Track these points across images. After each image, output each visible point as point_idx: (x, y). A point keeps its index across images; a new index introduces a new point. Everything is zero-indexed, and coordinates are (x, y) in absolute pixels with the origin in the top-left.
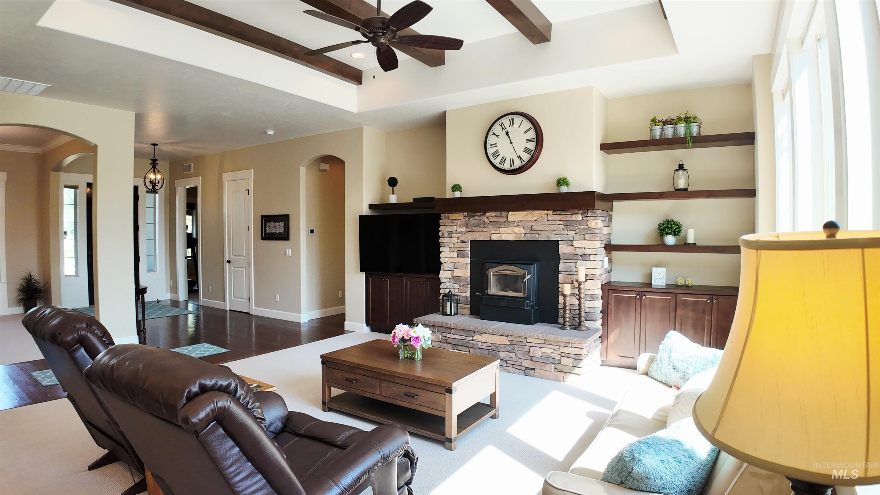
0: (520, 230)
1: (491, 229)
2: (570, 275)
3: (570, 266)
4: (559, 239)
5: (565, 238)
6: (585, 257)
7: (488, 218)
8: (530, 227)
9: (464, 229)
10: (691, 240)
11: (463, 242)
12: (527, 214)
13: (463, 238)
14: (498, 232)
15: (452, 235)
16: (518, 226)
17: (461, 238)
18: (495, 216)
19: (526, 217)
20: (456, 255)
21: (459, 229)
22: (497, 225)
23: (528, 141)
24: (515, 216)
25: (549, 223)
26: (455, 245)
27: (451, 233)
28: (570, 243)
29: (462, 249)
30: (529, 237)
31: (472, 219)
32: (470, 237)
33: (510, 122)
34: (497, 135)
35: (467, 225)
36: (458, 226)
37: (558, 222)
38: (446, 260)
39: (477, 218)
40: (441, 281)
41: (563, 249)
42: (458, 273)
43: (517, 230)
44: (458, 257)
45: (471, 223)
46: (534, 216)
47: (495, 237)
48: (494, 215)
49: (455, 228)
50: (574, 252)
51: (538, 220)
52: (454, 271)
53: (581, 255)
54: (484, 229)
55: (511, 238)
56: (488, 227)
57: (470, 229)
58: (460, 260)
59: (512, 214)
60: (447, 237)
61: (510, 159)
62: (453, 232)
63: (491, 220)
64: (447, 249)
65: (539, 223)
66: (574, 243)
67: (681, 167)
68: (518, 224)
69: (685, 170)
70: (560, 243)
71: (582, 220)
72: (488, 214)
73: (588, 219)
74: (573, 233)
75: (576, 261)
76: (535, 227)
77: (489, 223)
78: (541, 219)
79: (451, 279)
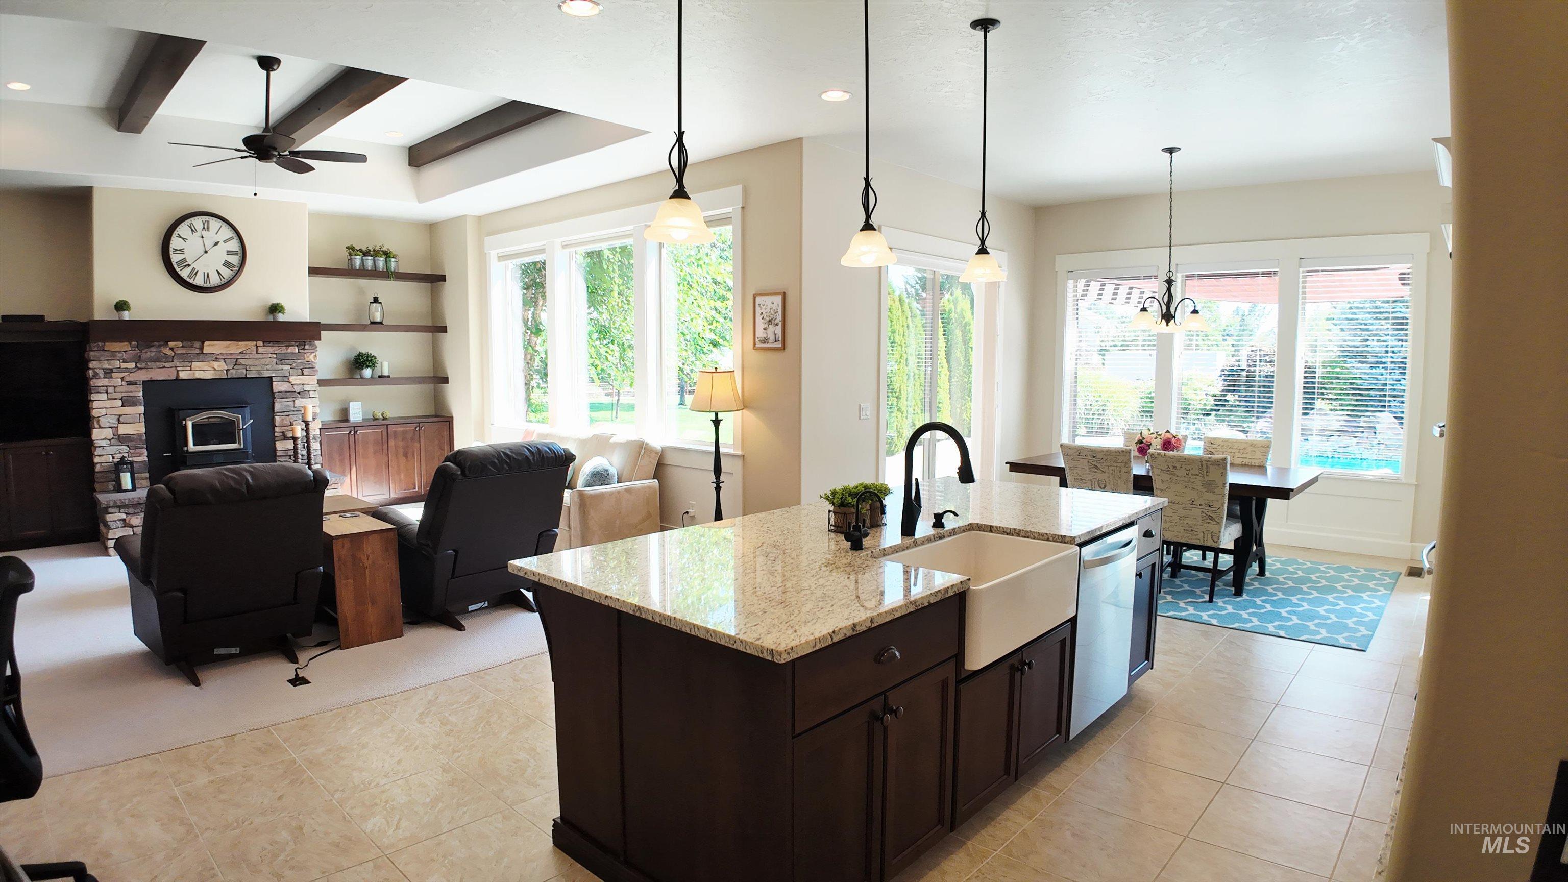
0: (220, 365)
1: (178, 364)
2: (288, 416)
3: (288, 406)
4: (273, 375)
5: (280, 373)
6: (303, 394)
7: (172, 349)
8: (235, 360)
9: (133, 365)
10: (386, 373)
11: (130, 383)
12: (230, 344)
13: (132, 378)
14: (189, 368)
15: (113, 374)
16: (216, 360)
17: (128, 379)
18: (182, 347)
19: (229, 349)
20: (120, 403)
21: (124, 365)
22: (187, 359)
23: (229, 253)
24: (211, 347)
25: (259, 356)
26: (117, 390)
27: (109, 373)
28: (285, 379)
29: (131, 394)
30: (233, 374)
31: (146, 350)
32: (143, 376)
33: (204, 224)
34: (183, 239)
35: (138, 360)
36: (121, 361)
37: (270, 355)
38: (103, 411)
39: (153, 349)
40: (96, 445)
41: (278, 387)
42: (124, 430)
43: (216, 365)
44: (122, 406)
45: (144, 356)
46: (240, 348)
47: (183, 375)
48: (181, 345)
49: (117, 364)
50: (291, 389)
51: (244, 352)
52: (117, 427)
53: (299, 393)
54: (167, 365)
55: (208, 375)
56: (173, 361)
57: (143, 365)
58: (128, 410)
59: (209, 345)
60: (103, 377)
61: (204, 273)
62: (114, 370)
63: (179, 352)
64: (104, 396)
65: (247, 357)
66: (292, 379)
67: (376, 300)
68: (218, 357)
69: (381, 303)
70: (274, 379)
71: (299, 352)
72: (171, 344)
73: (306, 351)
74: (288, 367)
75: (294, 399)
76: (242, 362)
77: (173, 357)
78: (248, 352)
79: (112, 441)
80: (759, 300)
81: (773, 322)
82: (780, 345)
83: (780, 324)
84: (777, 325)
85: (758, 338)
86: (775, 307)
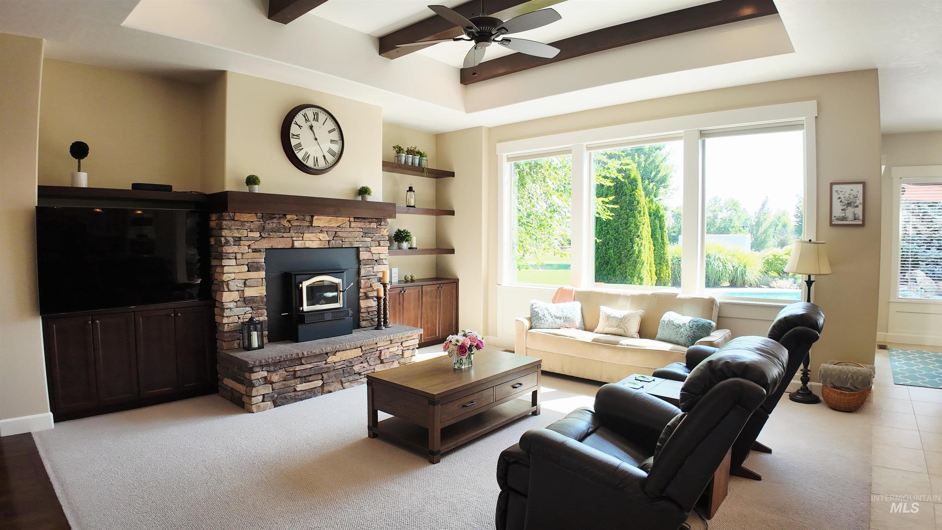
0: (324, 237)
1: (294, 235)
2: (369, 279)
3: (370, 271)
4: (360, 246)
5: (365, 245)
6: (378, 261)
7: (288, 221)
8: (334, 233)
9: (257, 235)
10: (414, 246)
11: (255, 251)
12: (331, 219)
13: (256, 246)
14: (301, 239)
15: (241, 242)
16: (322, 231)
17: (253, 247)
18: (297, 219)
19: (330, 223)
20: (246, 268)
21: (251, 234)
22: (301, 231)
23: (332, 141)
24: (320, 221)
25: (351, 230)
26: (245, 256)
27: (238, 240)
28: (368, 249)
29: (256, 260)
30: (333, 244)
31: (268, 222)
32: (265, 244)
33: (314, 115)
34: (299, 126)
35: (262, 229)
36: (249, 230)
37: (358, 229)
38: (233, 276)
39: (275, 221)
40: (225, 307)
41: (364, 255)
42: (249, 292)
43: (321, 236)
44: (248, 271)
45: (268, 227)
46: (338, 222)
47: (297, 244)
48: (296, 218)
49: (245, 233)
50: (372, 258)
51: (341, 226)
52: (244, 290)
53: (376, 261)
54: (285, 235)
55: (315, 244)
56: (289, 232)
57: (266, 235)
58: (253, 275)
59: (317, 219)
60: (233, 244)
61: (314, 157)
62: (243, 239)
63: (295, 224)
64: (233, 262)
65: (343, 230)
66: (372, 249)
67: (411, 189)
68: (323, 229)
69: (414, 191)
70: (361, 249)
71: (377, 227)
72: (289, 217)
73: (382, 227)
74: (370, 239)
75: (373, 265)
76: (340, 234)
77: (290, 228)
78: (344, 225)
79: (239, 303)
80: (835, 187)
81: (852, 204)
82: (861, 223)
83: (861, 207)
84: (857, 206)
85: (835, 217)
86: (854, 193)
